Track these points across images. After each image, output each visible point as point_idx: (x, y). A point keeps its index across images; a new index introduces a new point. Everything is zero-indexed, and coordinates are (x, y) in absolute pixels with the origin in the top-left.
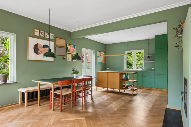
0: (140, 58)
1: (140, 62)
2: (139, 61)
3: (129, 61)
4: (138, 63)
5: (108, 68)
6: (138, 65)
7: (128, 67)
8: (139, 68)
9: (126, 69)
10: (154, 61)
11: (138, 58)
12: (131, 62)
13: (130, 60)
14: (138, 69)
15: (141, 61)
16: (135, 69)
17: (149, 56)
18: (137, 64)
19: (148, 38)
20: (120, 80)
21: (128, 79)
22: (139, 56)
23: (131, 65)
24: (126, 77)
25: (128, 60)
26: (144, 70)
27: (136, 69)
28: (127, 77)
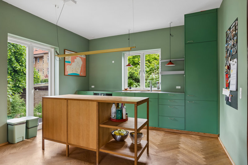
0: (150, 70)
1: (151, 76)
2: (149, 74)
3: (135, 75)
4: (148, 77)
5: (93, 87)
6: (148, 81)
7: (130, 85)
8: (151, 87)
9: (126, 87)
10: (182, 72)
11: (148, 69)
12: (138, 76)
13: (136, 73)
14: (149, 89)
15: (152, 74)
16: (142, 87)
17: (170, 61)
18: (146, 80)
19: (169, 23)
20: (100, 122)
21: (124, 118)
22: (150, 67)
23: (137, 81)
24: (119, 111)
25: (134, 73)
26: (160, 89)
27: (145, 88)
28: (121, 111)
